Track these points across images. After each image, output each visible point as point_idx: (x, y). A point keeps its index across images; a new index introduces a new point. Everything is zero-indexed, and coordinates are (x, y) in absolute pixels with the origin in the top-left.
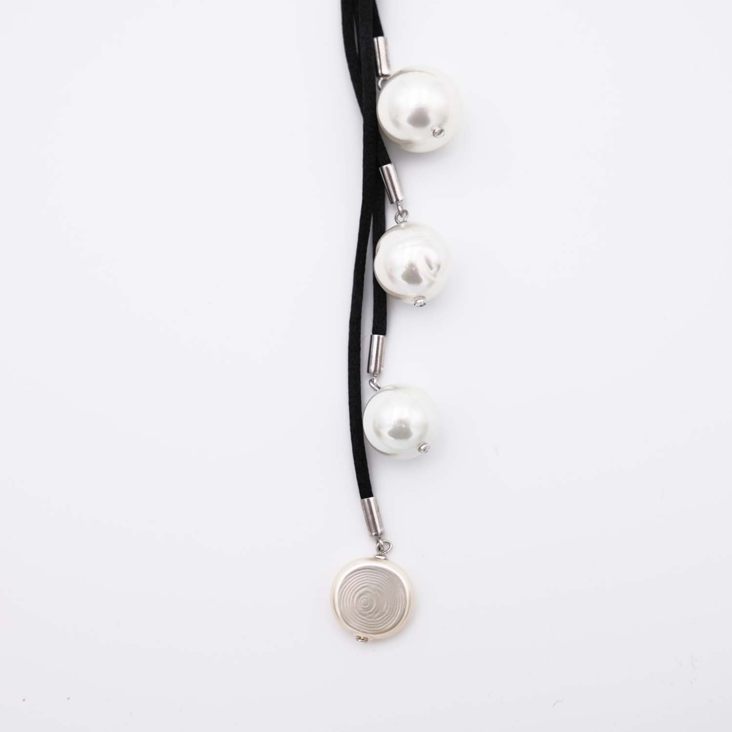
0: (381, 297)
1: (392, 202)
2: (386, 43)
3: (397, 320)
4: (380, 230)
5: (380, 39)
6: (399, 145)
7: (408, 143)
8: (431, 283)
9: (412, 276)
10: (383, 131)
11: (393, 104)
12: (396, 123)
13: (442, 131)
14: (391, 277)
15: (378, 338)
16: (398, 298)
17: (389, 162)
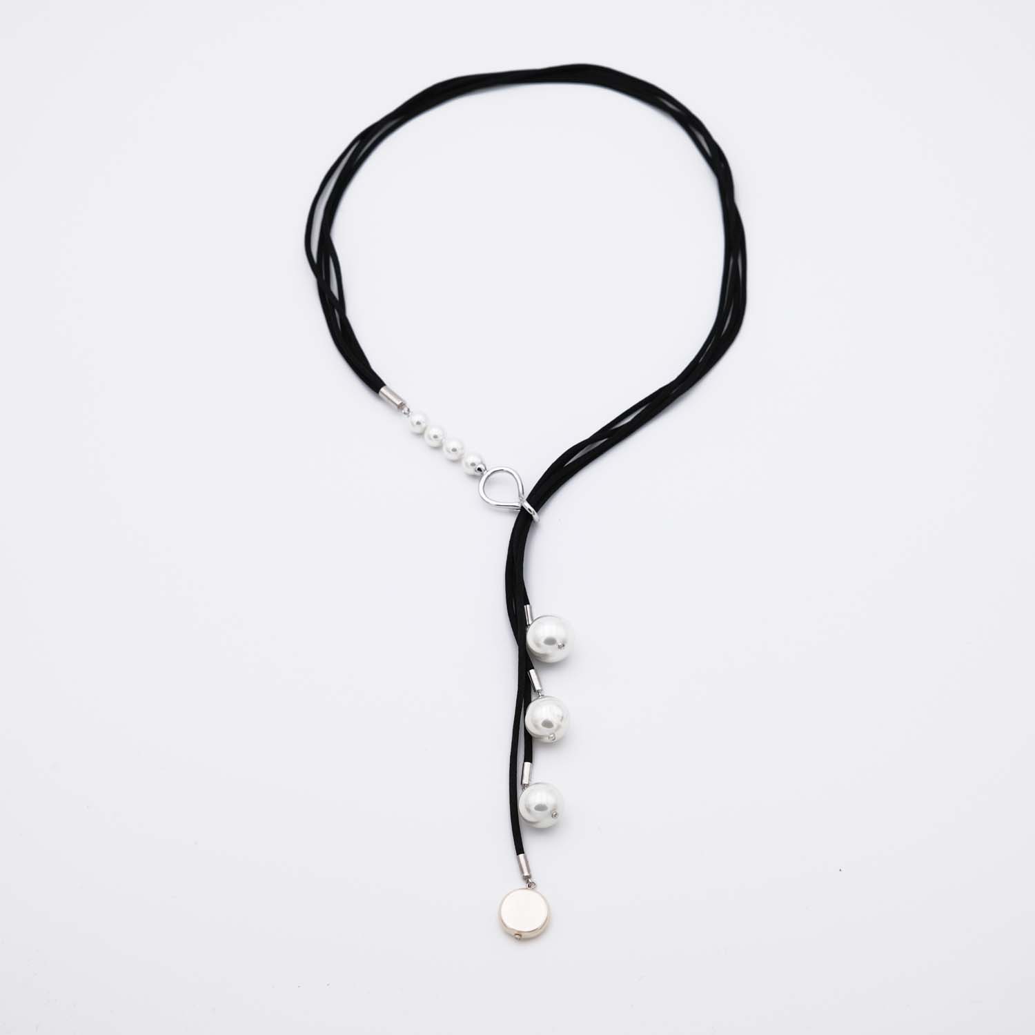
0: (529, 738)
1: (535, 691)
2: (531, 608)
3: (539, 755)
4: (528, 702)
5: (528, 606)
6: (538, 657)
7: (545, 655)
8: (559, 727)
9: (547, 724)
10: (531, 650)
11: (536, 636)
12: (538, 645)
13: (564, 646)
14: (536, 726)
15: (527, 764)
16: (540, 737)
17: (533, 668)
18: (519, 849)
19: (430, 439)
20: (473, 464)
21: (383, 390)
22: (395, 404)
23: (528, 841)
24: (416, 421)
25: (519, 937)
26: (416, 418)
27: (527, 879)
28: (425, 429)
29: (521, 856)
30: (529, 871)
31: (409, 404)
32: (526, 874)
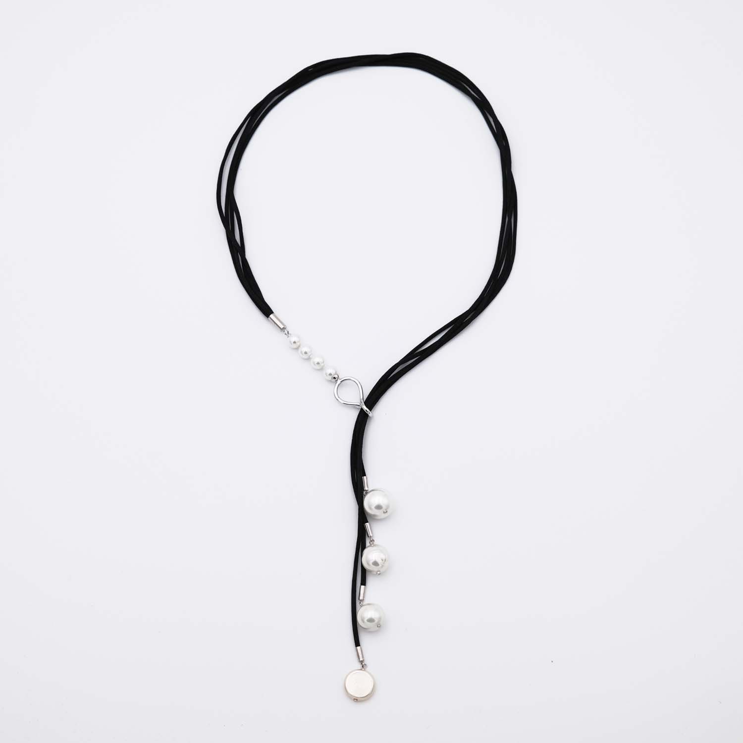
0: (364, 571)
2: (367, 479)
3: (370, 580)
4: (364, 547)
5: (365, 477)
6: (372, 516)
7: (375, 515)
8: (383, 566)
9: (376, 564)
10: (366, 511)
11: (370, 502)
12: (370, 508)
13: (387, 512)
14: (368, 564)
15: (363, 587)
16: (370, 571)
17: (367, 522)
18: (357, 643)
19: (302, 354)
20: (330, 374)
21: (271, 316)
22: (280, 328)
23: (363, 638)
24: (294, 341)
25: (356, 700)
26: (293, 339)
27: (362, 662)
28: (299, 346)
29: (358, 648)
30: (363, 657)
31: (288, 328)
32: (361, 659)
